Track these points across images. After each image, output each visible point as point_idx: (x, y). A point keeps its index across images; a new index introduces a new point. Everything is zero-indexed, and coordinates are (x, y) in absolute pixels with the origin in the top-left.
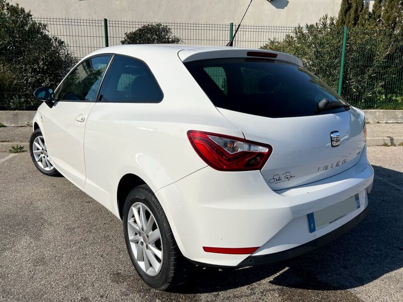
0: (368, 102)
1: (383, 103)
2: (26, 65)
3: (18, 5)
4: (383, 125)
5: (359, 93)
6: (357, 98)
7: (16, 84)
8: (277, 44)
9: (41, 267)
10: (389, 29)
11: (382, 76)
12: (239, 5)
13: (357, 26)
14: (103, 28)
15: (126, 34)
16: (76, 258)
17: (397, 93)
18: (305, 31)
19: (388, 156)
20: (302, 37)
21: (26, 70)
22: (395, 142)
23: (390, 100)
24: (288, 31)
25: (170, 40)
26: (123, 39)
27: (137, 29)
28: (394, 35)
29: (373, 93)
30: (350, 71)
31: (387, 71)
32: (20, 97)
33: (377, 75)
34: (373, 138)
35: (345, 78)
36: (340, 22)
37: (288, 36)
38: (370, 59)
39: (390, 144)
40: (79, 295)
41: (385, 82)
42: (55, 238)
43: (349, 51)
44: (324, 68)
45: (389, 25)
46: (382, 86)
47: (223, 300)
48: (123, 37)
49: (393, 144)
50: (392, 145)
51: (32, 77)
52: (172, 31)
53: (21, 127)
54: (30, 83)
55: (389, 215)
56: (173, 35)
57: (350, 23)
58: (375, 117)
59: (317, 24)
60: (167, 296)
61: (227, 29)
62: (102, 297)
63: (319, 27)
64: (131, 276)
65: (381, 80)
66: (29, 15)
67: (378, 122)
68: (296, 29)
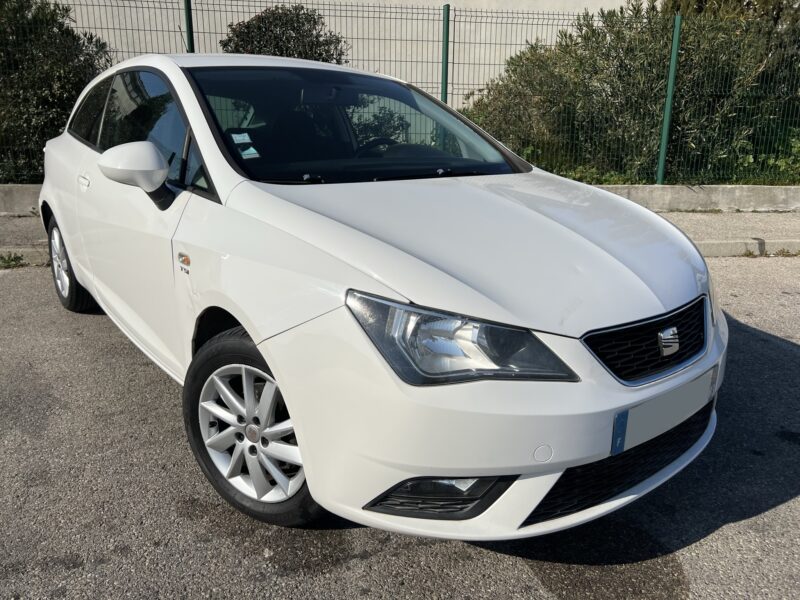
0: (719, 169)
1: (749, 171)
2: (25, 89)
4: (747, 215)
5: (703, 151)
6: (697, 161)
7: (6, 130)
8: (543, 51)
9: (41, 489)
10: (767, 21)
11: (748, 116)
13: (702, 14)
15: (230, 26)
16: (111, 471)
17: (778, 151)
18: (598, 23)
19: (751, 276)
20: (591, 36)
21: (26, 100)
22: (767, 248)
23: (764, 165)
24: (561, 22)
25: (321, 39)
26: (225, 38)
27: (253, 15)
28: (777, 33)
29: (730, 153)
30: (685, 105)
31: (758, 107)
32: (16, 156)
33: (739, 116)
34: (725, 241)
35: (674, 122)
36: (670, 5)
37: (563, 34)
38: (726, 81)
39: (757, 253)
40: (112, 540)
41: (755, 130)
42: (72, 433)
43: (684, 66)
44: (634, 99)
45: (767, 14)
46: (749, 138)
47: (396, 548)
48: (225, 33)
49: (763, 253)
50: (761, 255)
51: (39, 114)
52: (326, 20)
53: (20, 217)
54: (36, 128)
55: (740, 388)
56: (327, 29)
57: (691, 8)
58: (733, 200)
59: (622, 8)
60: (287, 543)
61: (437, 17)
62: (157, 544)
63: (626, 15)
64: (219, 505)
65: (747, 124)
67: (738, 211)
68: (579, 19)
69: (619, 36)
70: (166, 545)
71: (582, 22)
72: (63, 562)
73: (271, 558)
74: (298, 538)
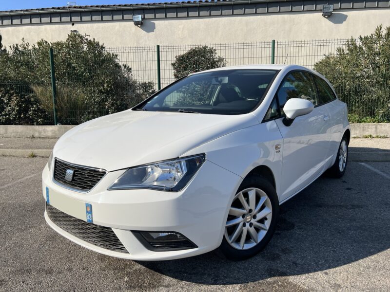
2: (94, 87)
3: (94, 39)
7: (86, 103)
12: (294, 24)
14: (156, 53)
15: (176, 57)
18: (359, 43)
21: (94, 91)
25: (215, 60)
26: (173, 62)
37: (339, 50)
40: (67, 265)
51: (98, 97)
52: (217, 51)
54: (97, 102)
56: (217, 55)
59: (371, 35)
63: (374, 38)
66: (102, 47)
68: (348, 42)
69: (370, 48)
70: (87, 270)
71: (350, 43)
72: (46, 271)
73: (127, 281)
74: (142, 275)
